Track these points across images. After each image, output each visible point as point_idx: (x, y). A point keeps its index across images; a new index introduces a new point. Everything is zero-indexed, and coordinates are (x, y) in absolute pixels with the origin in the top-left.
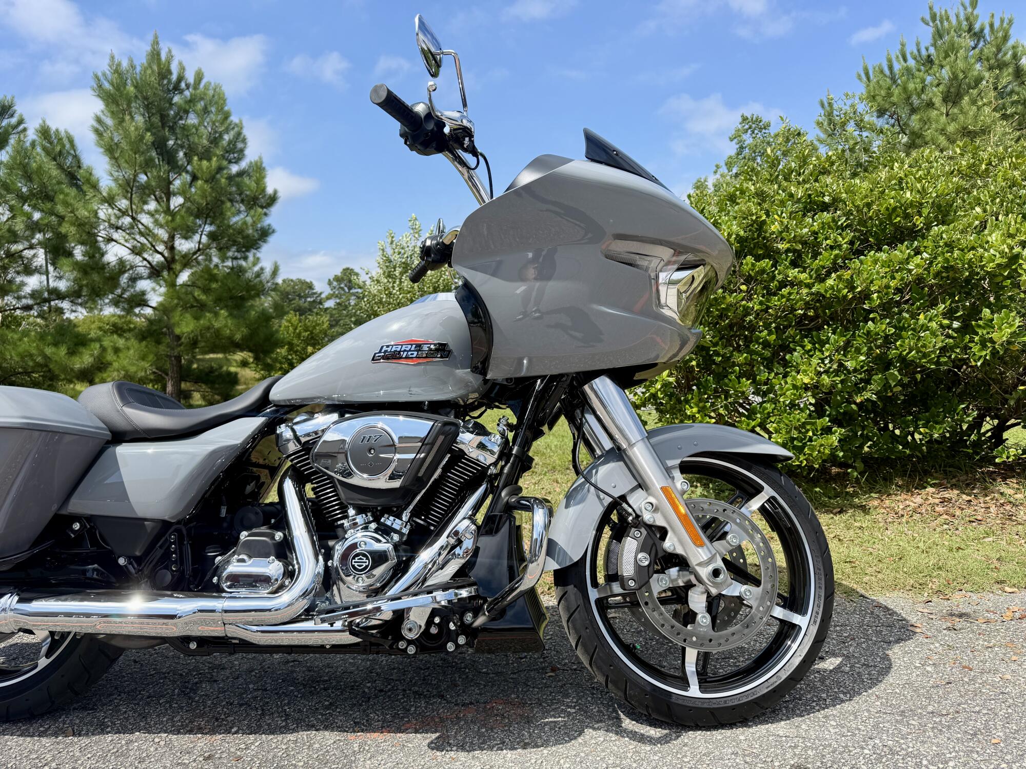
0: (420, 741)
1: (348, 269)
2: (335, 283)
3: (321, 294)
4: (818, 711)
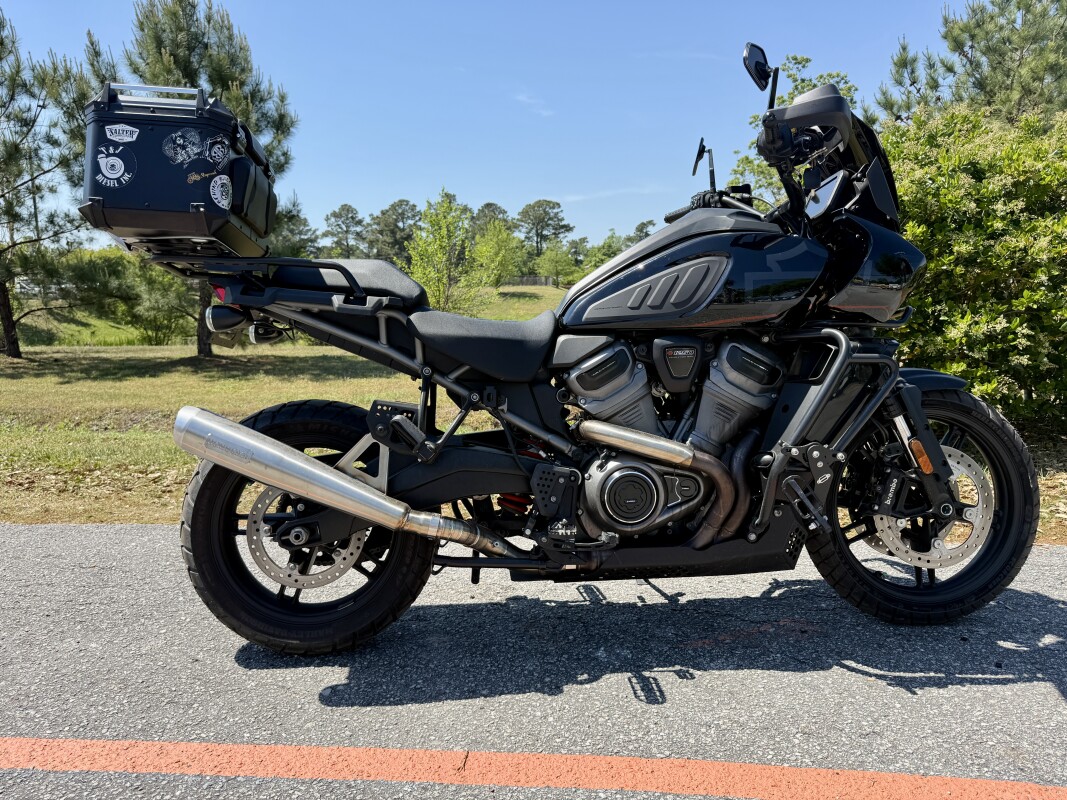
1: (346, 205)
2: (333, 219)
3: (315, 231)
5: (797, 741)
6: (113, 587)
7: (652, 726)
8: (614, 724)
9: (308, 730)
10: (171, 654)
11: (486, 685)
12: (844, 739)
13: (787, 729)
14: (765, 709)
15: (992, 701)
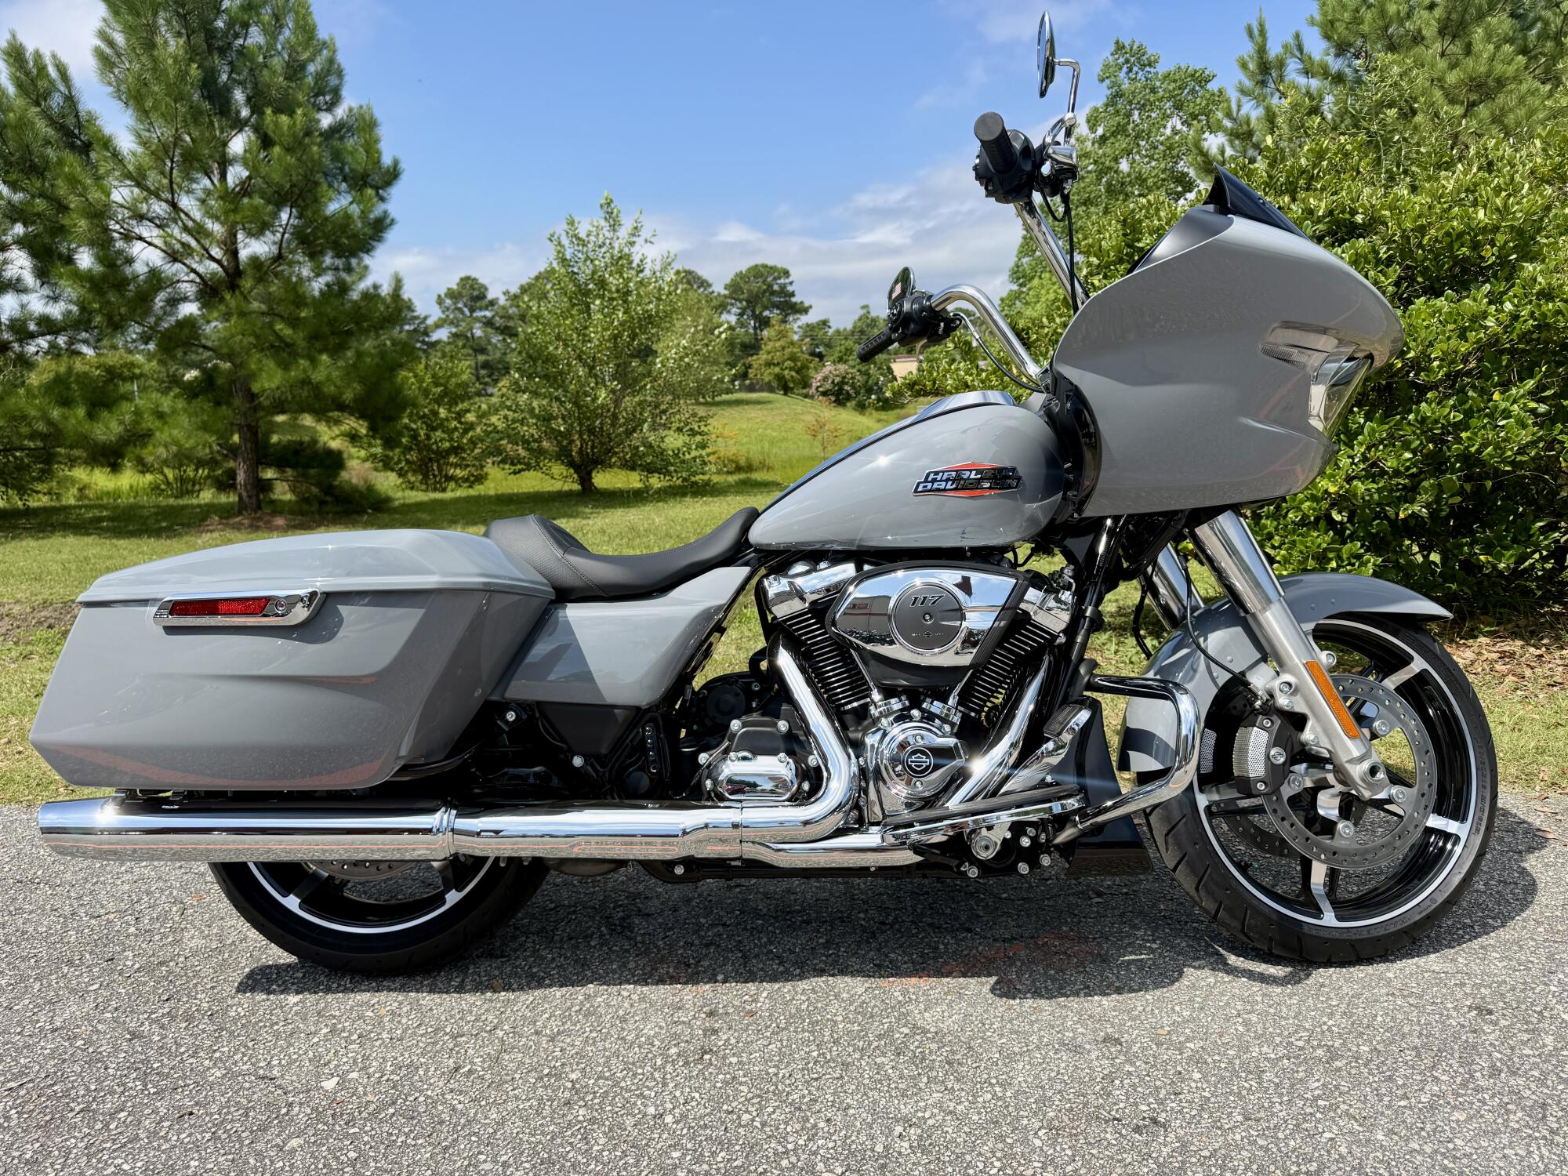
0: (979, 987)
1: (468, 278)
2: (448, 302)
3: (426, 318)
4: (1470, 940)
5: (1038, 1143)
6: (31, 912)
7: (822, 1124)
8: (764, 1124)
9: (293, 1151)
10: (100, 1027)
11: (578, 1064)
12: (1108, 1136)
13: (1025, 1122)
14: (998, 1089)
15: (1338, 1064)
